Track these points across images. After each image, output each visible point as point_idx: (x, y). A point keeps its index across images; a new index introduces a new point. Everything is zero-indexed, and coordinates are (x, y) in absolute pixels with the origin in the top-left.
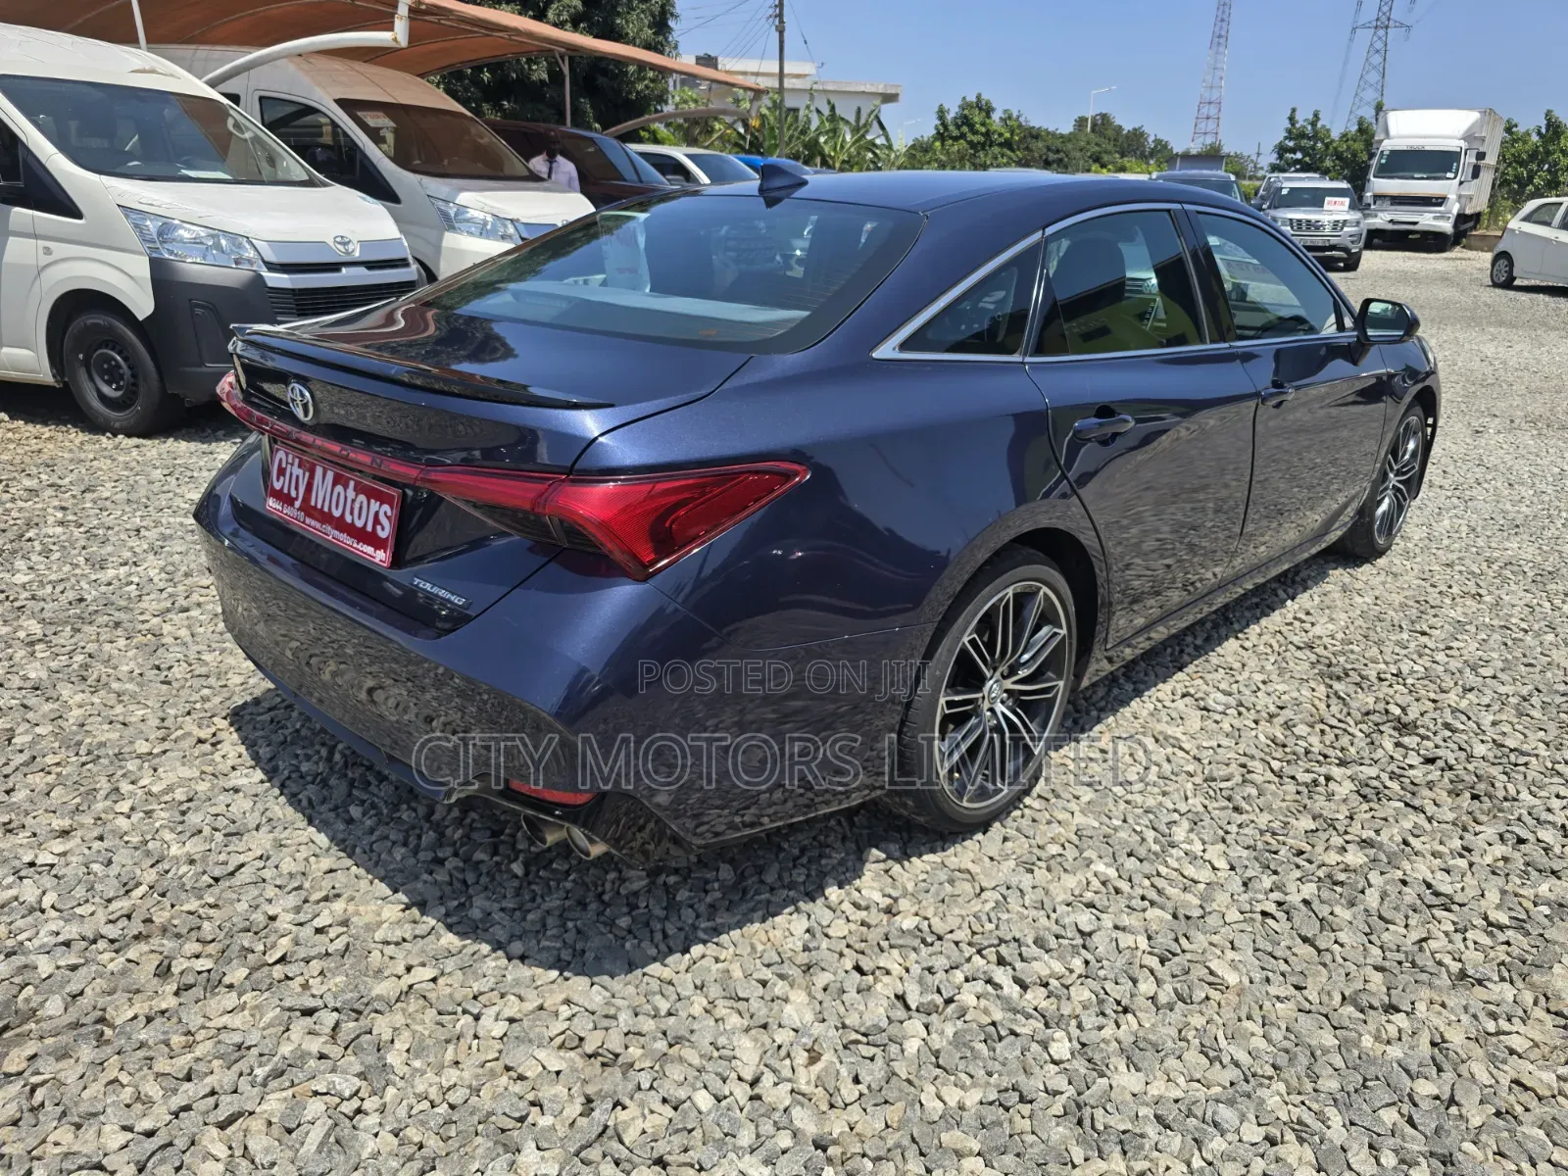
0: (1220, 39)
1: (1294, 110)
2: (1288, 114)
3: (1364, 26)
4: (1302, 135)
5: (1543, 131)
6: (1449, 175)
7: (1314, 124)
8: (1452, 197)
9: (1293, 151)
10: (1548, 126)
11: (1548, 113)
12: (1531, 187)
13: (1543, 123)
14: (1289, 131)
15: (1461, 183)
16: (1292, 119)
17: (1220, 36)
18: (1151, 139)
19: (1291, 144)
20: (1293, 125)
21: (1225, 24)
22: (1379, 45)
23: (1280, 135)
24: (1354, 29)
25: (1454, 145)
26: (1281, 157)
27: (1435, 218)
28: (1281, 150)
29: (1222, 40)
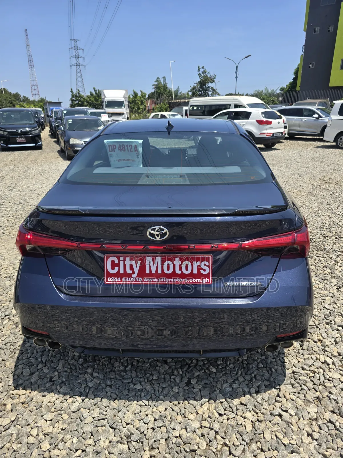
0: (31, 66)
1: (71, 89)
2: (70, 91)
3: (73, 65)
4: (76, 96)
5: (133, 95)
6: (123, 107)
7: (79, 93)
8: (125, 113)
9: (75, 101)
10: (134, 94)
11: (133, 90)
12: (134, 110)
13: (133, 93)
14: (73, 95)
15: (126, 109)
16: (72, 92)
17: (31, 65)
18: (22, 96)
19: (74, 99)
20: (73, 93)
21: (31, 62)
22: (78, 70)
23: (70, 97)
24: (71, 66)
25: (122, 99)
26: (72, 102)
27: (123, 119)
28: (72, 100)
29: (32, 66)
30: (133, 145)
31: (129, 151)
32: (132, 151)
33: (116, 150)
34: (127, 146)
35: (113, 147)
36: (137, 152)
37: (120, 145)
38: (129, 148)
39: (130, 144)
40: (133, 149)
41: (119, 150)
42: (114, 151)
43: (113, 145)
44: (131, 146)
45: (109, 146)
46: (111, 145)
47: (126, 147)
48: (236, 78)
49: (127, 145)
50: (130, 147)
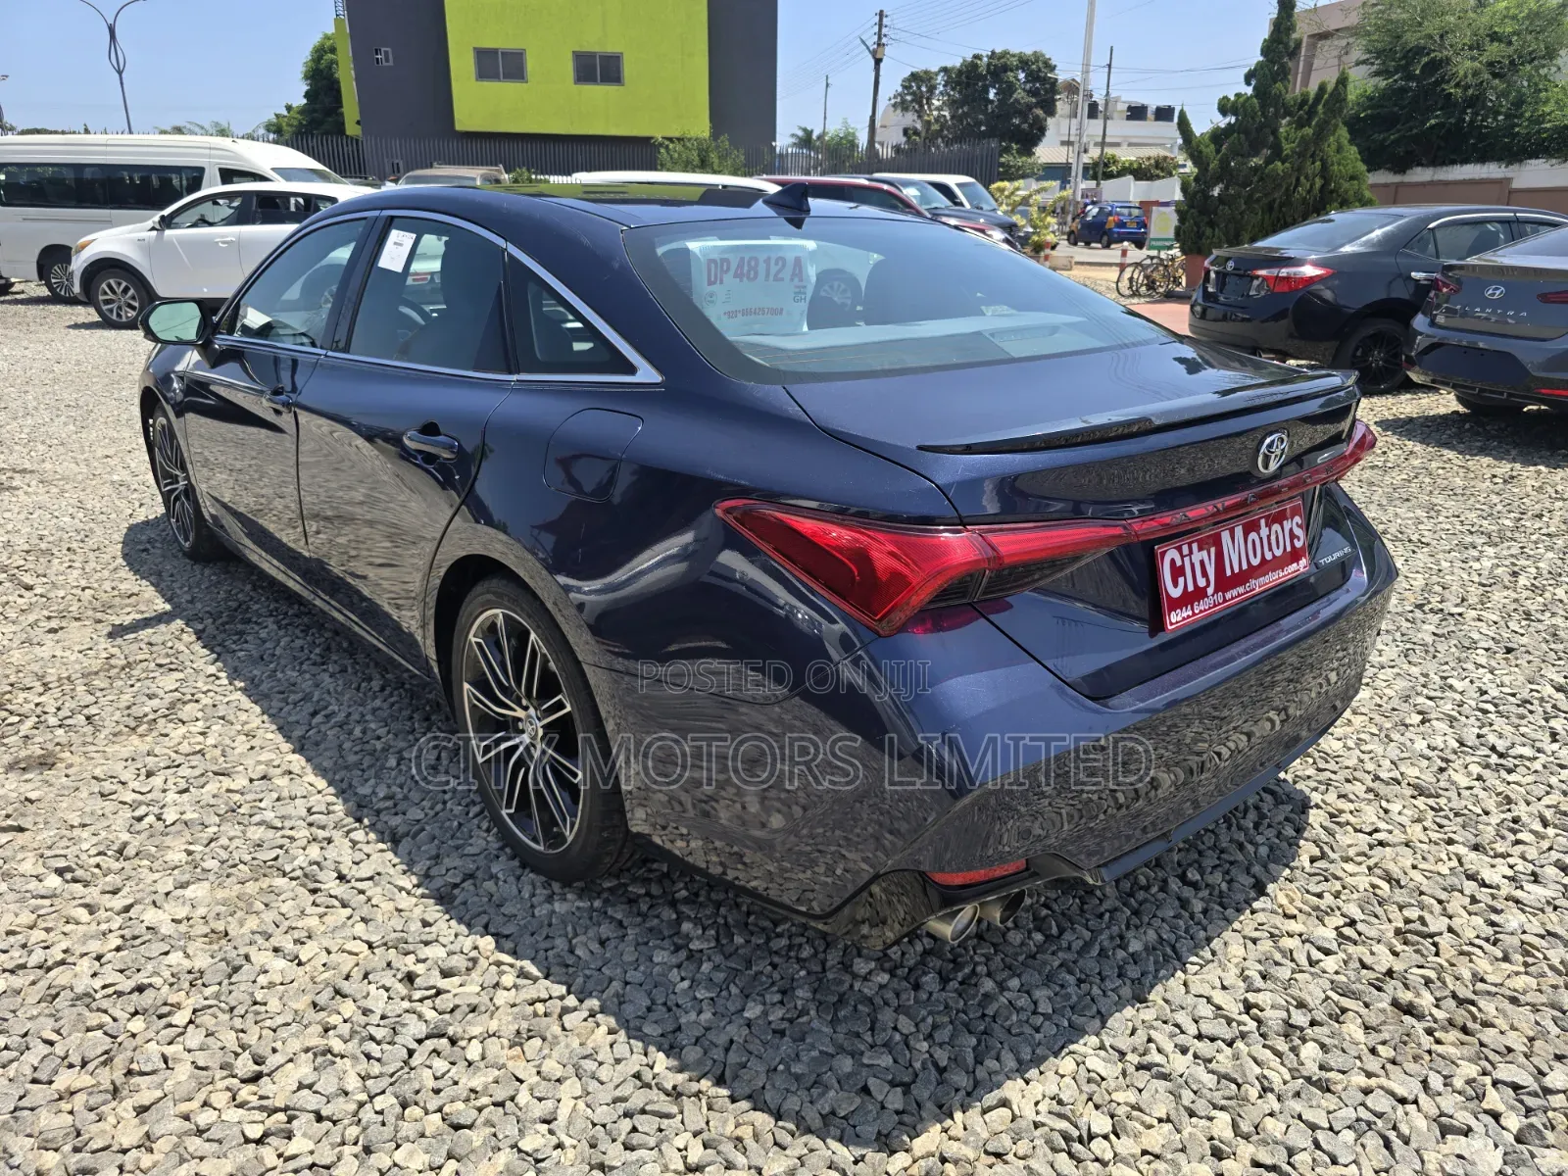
30: (790, 257)
31: (771, 278)
32: (782, 279)
33: (728, 278)
34: (768, 261)
35: (718, 266)
36: (801, 280)
37: (742, 259)
38: (774, 269)
39: (780, 254)
40: (787, 274)
41: (736, 276)
42: (721, 282)
43: (723, 260)
44: (783, 260)
45: (711, 261)
46: (714, 261)
47: (762, 268)
48: (120, 73)
49: (769, 259)
50: (776, 264)
